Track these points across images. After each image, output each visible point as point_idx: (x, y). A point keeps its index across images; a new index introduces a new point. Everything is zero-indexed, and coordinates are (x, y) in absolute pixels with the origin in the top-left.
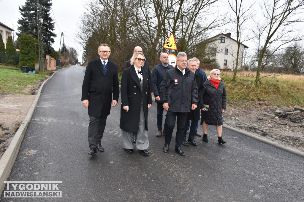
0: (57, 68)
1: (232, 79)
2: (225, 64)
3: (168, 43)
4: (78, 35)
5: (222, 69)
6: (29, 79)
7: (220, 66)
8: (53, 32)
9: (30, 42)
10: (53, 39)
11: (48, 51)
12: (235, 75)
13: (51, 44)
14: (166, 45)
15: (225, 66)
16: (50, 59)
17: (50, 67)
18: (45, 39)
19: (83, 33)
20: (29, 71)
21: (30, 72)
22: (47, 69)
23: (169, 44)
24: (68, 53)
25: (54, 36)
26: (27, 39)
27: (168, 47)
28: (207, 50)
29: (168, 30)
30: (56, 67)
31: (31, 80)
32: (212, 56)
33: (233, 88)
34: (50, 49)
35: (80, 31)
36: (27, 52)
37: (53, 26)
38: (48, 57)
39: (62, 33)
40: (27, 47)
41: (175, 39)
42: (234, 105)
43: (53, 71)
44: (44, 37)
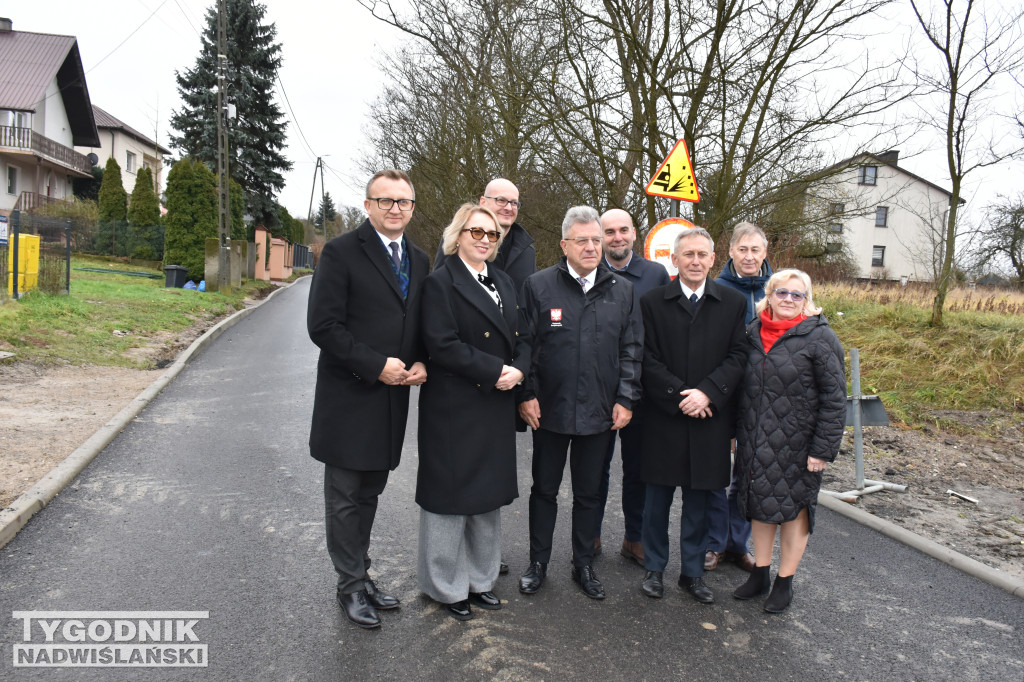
0: (294, 273)
1: (926, 318)
2: (878, 263)
3: (662, 176)
4: (365, 165)
5: (867, 280)
6: (173, 310)
7: (859, 269)
8: (281, 153)
9: (201, 186)
10: (279, 177)
11: (262, 216)
12: (942, 302)
13: (273, 192)
14: (656, 183)
15: (875, 269)
16: (268, 241)
17: (267, 269)
18: (256, 178)
19: (380, 158)
20: (187, 281)
21: (189, 285)
22: (257, 276)
23: (667, 178)
24: (338, 225)
25: (285, 165)
26: (191, 177)
27: (665, 190)
28: (812, 210)
29: (667, 135)
30: (291, 270)
31: (177, 312)
32: (829, 233)
33: (934, 358)
34: (267, 210)
35: (372, 151)
36: (189, 218)
37: (282, 133)
38: (261, 236)
39: (319, 159)
40: (191, 203)
41: (693, 165)
42: (942, 428)
43: (278, 284)
44: (253, 169)
